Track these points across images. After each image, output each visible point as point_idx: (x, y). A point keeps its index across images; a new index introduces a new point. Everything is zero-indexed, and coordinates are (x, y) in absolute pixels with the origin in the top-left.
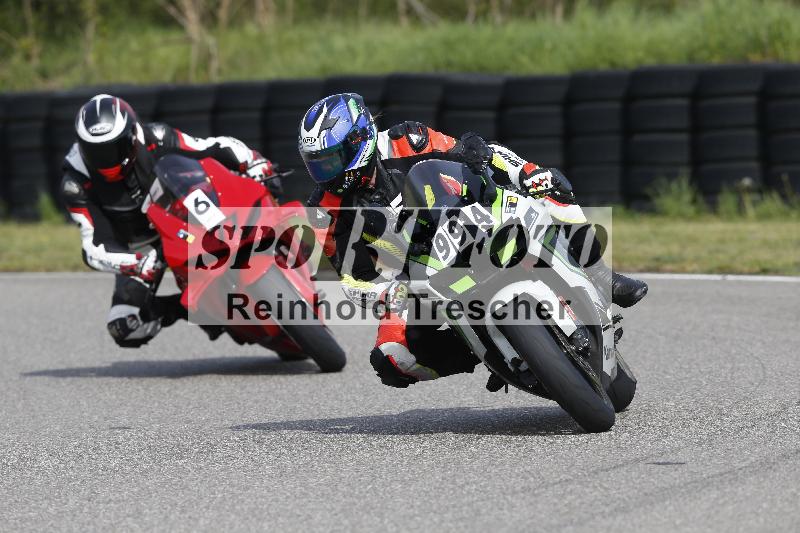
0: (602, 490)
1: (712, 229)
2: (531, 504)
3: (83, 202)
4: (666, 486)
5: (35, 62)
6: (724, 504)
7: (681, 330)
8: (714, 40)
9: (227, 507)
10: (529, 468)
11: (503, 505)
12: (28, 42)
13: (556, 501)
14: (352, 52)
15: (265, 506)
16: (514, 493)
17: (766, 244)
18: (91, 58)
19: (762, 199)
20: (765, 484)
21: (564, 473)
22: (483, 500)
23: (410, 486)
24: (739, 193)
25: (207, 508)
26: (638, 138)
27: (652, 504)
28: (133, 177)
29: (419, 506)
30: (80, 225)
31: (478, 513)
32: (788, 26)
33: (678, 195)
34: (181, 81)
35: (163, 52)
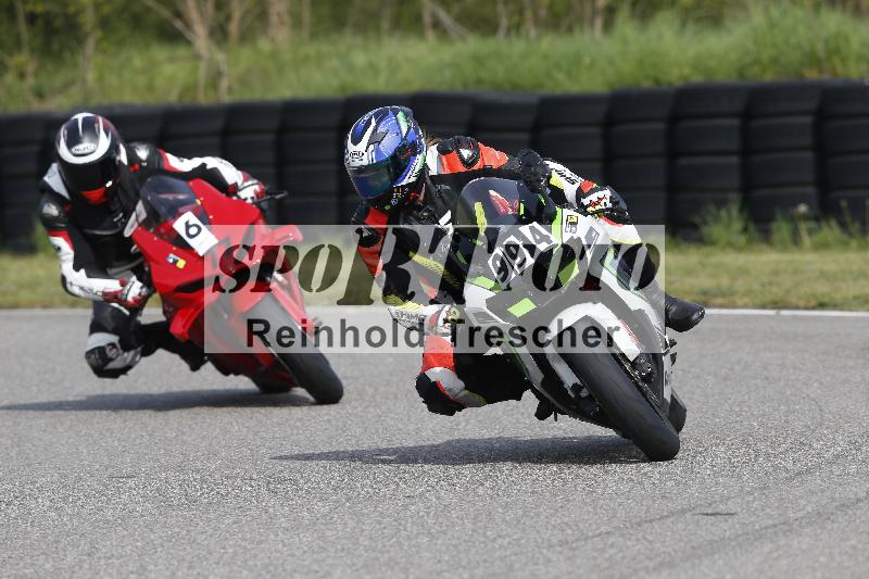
0: (645, 543)
1: (765, 260)
2: (569, 559)
3: (63, 225)
4: (716, 538)
5: (31, 81)
6: (777, 559)
7: (732, 369)
8: (766, 56)
9: (239, 563)
10: (566, 520)
11: (538, 559)
12: (23, 59)
13: (595, 554)
14: (373, 68)
15: (281, 561)
16: (550, 546)
17: (824, 276)
18: (91, 76)
19: (820, 228)
20: (822, 536)
21: (606, 525)
22: (516, 554)
23: (437, 539)
24: (794, 220)
25: (217, 563)
26: (684, 161)
27: (700, 558)
28: (116, 199)
29: (447, 561)
30: (59, 249)
31: (511, 567)
32: (847, 40)
33: (727, 223)
34: (187, 101)
35: (169, 69)
